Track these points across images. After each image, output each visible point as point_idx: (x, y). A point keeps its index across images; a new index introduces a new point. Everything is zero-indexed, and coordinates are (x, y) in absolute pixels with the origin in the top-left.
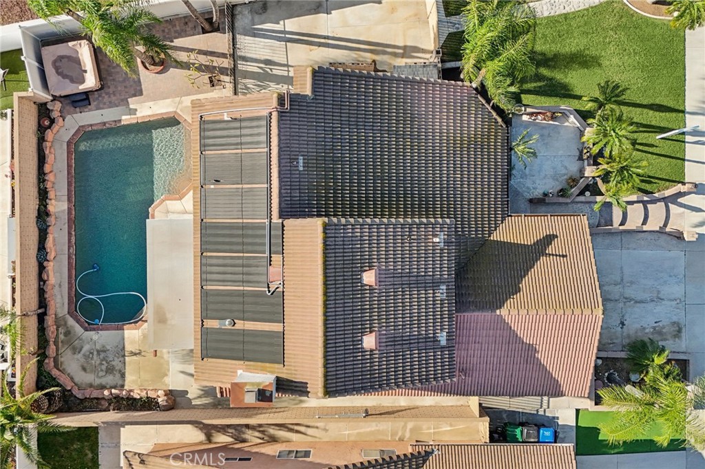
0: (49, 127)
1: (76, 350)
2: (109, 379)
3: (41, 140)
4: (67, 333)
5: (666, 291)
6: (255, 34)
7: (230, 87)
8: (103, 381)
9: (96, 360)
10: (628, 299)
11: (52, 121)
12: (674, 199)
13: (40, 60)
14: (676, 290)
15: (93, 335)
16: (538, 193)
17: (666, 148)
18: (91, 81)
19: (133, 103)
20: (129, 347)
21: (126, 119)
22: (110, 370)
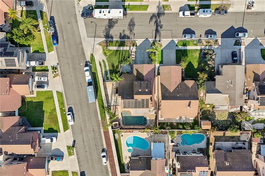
0: (123, 128)
1: (150, 125)
2: (153, 121)
3: (124, 129)
4: (148, 126)
5: (143, 52)
6: (111, 103)
7: (117, 106)
8: (153, 122)
9: (151, 123)
10: (144, 57)
11: (122, 127)
12: (131, 51)
13: (115, 128)
14: (143, 51)
15: (148, 123)
16: (131, 69)
17: (125, 52)
18: (117, 123)
19: (119, 118)
20: (149, 119)
21: (121, 119)
22: (152, 121)
